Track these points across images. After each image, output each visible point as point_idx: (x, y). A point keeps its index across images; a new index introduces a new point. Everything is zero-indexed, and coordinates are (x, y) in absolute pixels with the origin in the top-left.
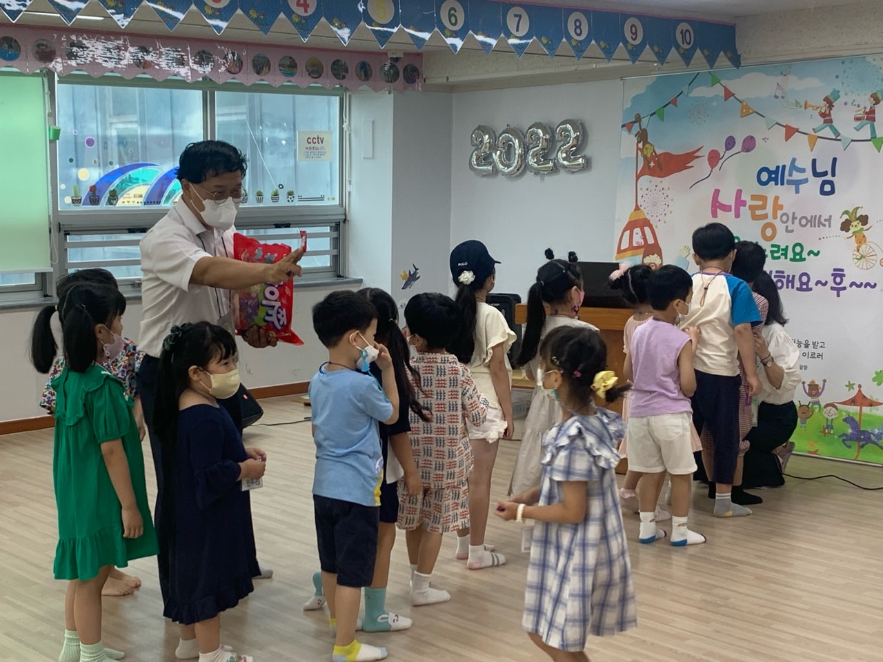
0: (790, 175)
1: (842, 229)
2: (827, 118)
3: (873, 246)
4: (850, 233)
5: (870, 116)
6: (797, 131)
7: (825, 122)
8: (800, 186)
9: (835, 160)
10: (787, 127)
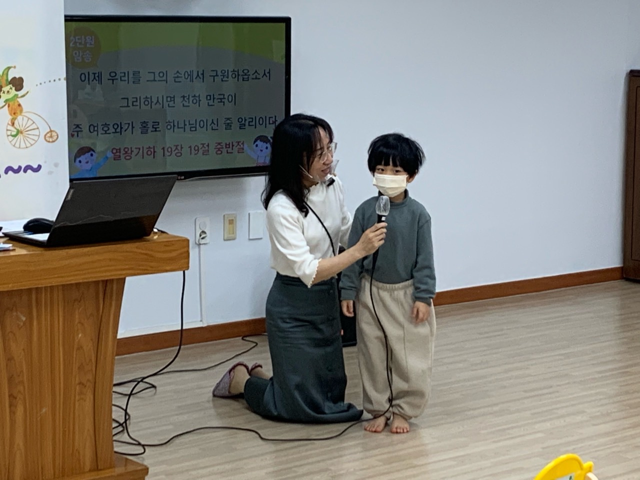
3: (33, 117)
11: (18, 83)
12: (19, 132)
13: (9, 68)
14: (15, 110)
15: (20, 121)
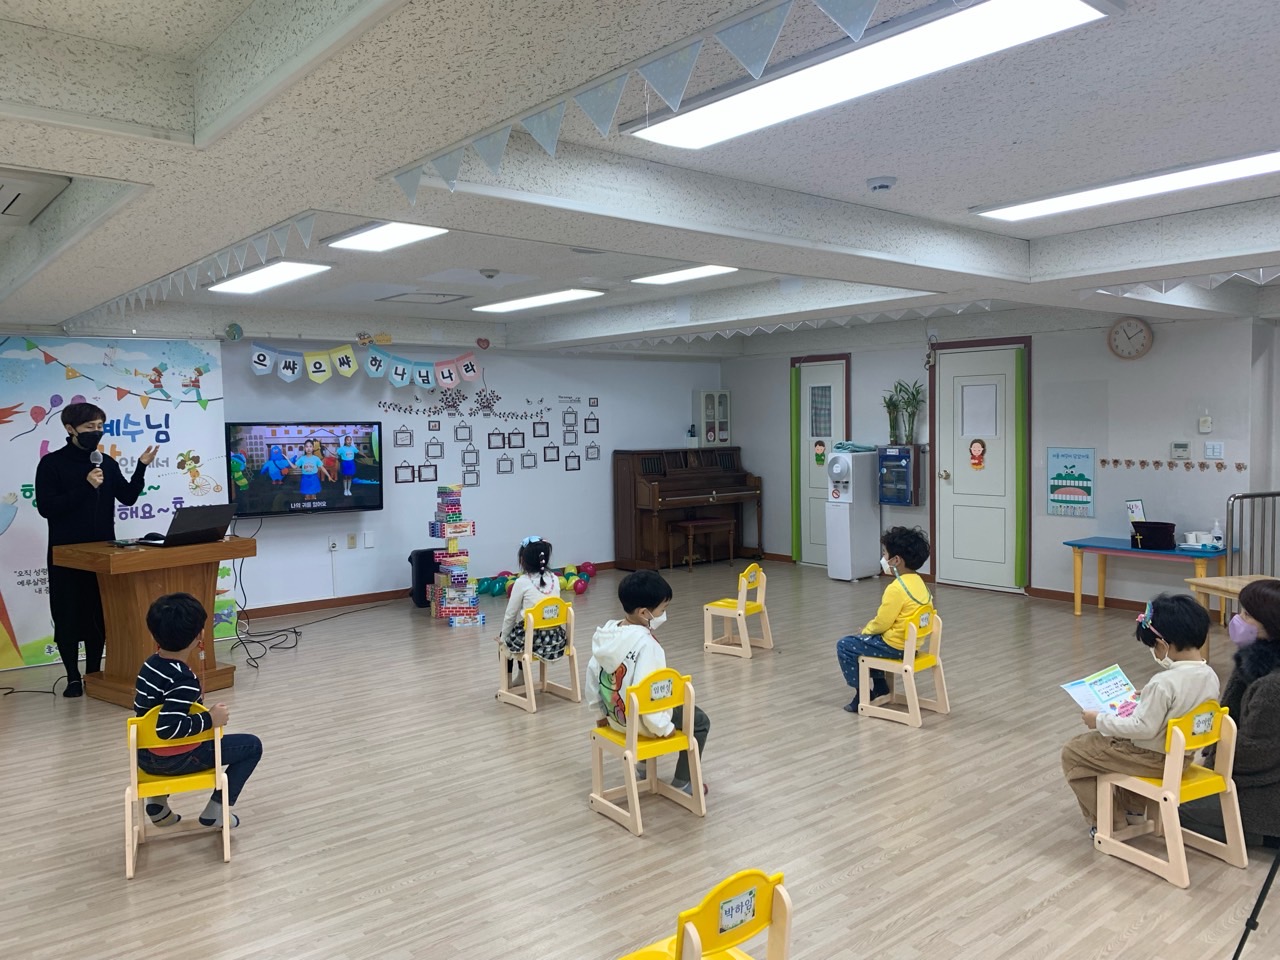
0: (126, 427)
1: (178, 468)
2: (157, 383)
3: (207, 478)
4: (185, 470)
5: (196, 384)
6: (129, 392)
7: (155, 387)
8: (137, 437)
9: (167, 416)
10: (119, 390)
11: (196, 460)
12: (197, 487)
13: (190, 452)
14: (195, 474)
15: (198, 481)
